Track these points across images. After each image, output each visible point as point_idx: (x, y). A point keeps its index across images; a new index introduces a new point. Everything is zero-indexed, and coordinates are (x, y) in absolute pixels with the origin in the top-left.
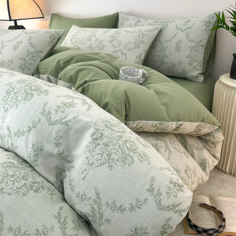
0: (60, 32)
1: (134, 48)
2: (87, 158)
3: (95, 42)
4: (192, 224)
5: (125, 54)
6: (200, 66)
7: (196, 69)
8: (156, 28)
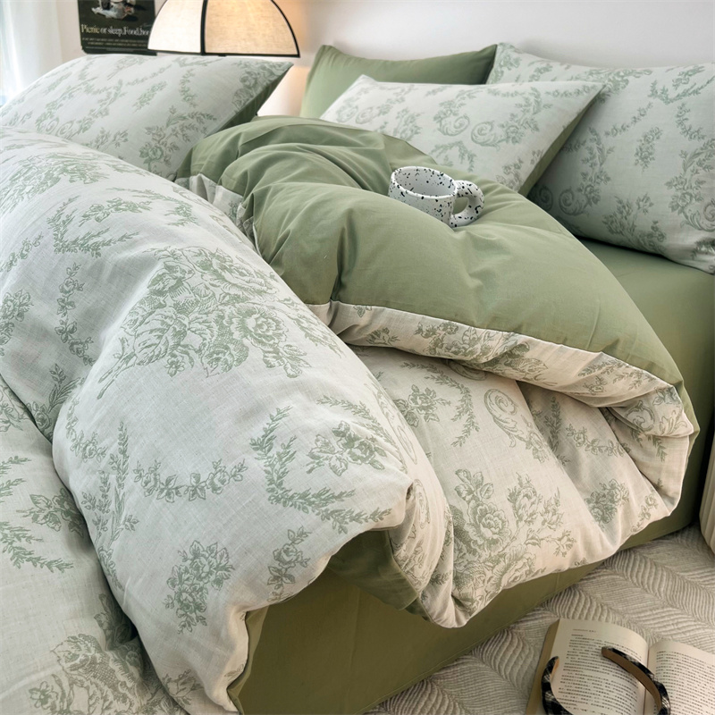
0: (274, 67)
1: (503, 140)
2: (122, 341)
3: (397, 117)
4: (549, 698)
5: (471, 157)
6: (710, 216)
7: (695, 226)
8: (584, 87)
